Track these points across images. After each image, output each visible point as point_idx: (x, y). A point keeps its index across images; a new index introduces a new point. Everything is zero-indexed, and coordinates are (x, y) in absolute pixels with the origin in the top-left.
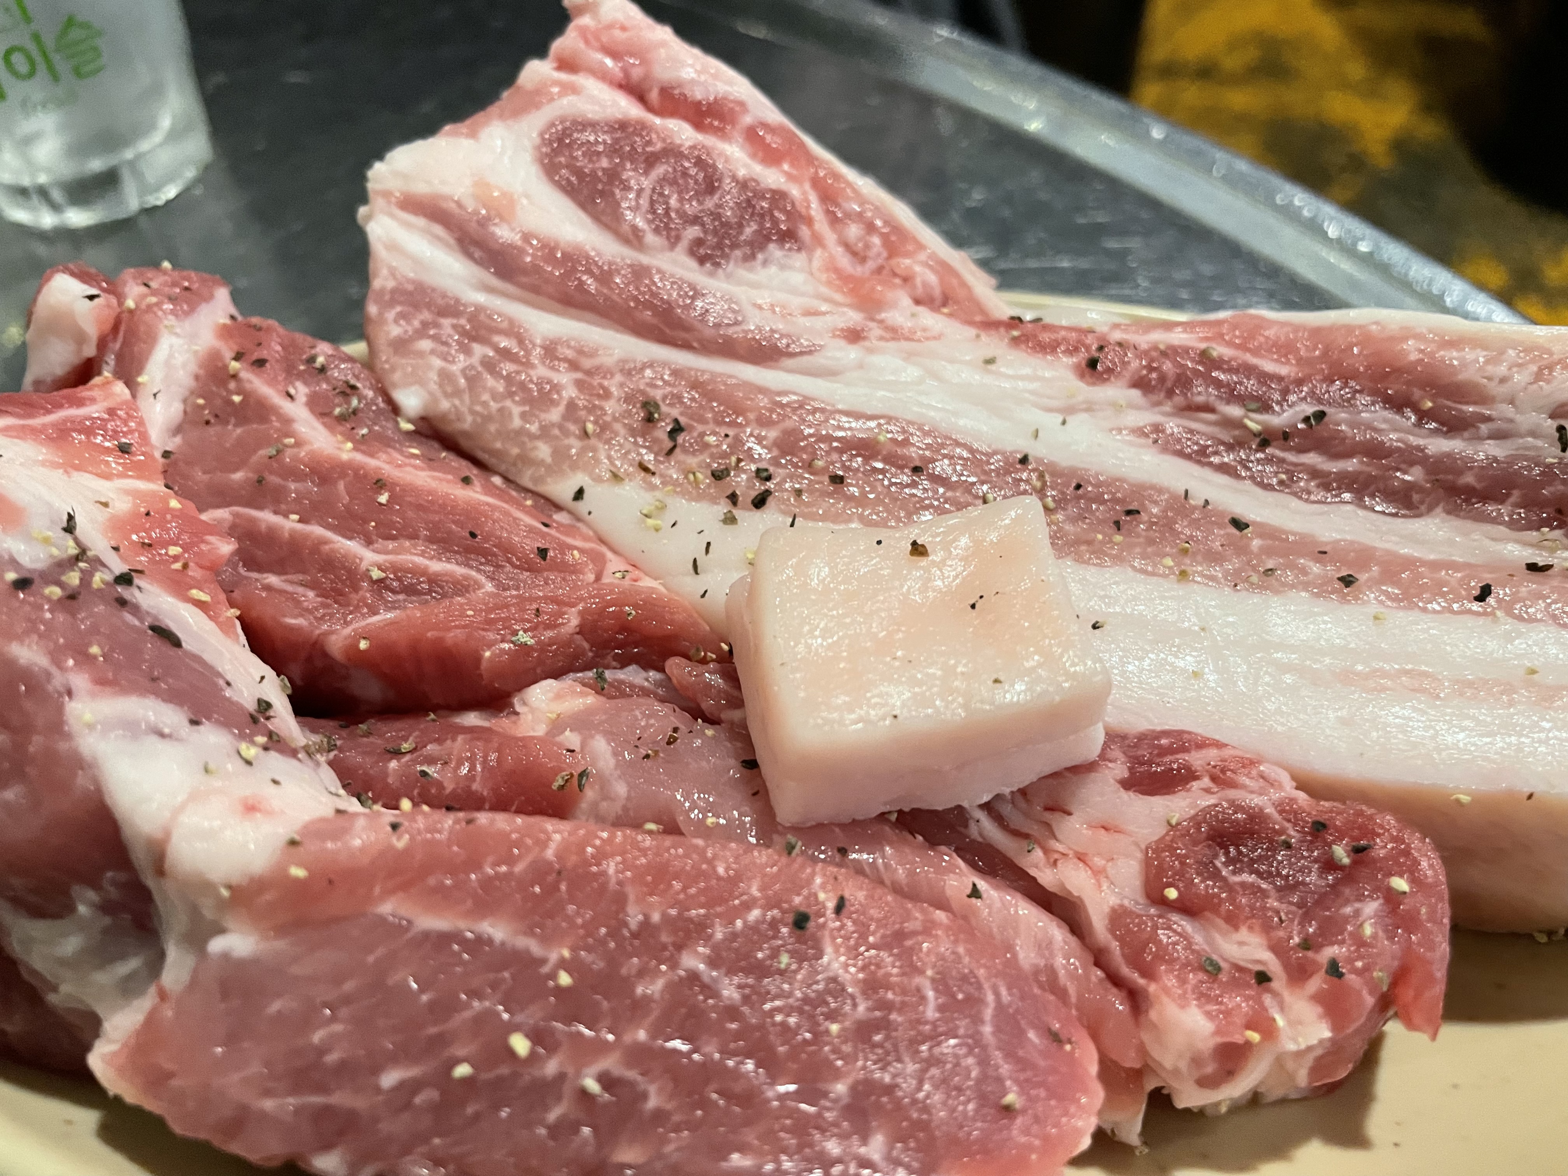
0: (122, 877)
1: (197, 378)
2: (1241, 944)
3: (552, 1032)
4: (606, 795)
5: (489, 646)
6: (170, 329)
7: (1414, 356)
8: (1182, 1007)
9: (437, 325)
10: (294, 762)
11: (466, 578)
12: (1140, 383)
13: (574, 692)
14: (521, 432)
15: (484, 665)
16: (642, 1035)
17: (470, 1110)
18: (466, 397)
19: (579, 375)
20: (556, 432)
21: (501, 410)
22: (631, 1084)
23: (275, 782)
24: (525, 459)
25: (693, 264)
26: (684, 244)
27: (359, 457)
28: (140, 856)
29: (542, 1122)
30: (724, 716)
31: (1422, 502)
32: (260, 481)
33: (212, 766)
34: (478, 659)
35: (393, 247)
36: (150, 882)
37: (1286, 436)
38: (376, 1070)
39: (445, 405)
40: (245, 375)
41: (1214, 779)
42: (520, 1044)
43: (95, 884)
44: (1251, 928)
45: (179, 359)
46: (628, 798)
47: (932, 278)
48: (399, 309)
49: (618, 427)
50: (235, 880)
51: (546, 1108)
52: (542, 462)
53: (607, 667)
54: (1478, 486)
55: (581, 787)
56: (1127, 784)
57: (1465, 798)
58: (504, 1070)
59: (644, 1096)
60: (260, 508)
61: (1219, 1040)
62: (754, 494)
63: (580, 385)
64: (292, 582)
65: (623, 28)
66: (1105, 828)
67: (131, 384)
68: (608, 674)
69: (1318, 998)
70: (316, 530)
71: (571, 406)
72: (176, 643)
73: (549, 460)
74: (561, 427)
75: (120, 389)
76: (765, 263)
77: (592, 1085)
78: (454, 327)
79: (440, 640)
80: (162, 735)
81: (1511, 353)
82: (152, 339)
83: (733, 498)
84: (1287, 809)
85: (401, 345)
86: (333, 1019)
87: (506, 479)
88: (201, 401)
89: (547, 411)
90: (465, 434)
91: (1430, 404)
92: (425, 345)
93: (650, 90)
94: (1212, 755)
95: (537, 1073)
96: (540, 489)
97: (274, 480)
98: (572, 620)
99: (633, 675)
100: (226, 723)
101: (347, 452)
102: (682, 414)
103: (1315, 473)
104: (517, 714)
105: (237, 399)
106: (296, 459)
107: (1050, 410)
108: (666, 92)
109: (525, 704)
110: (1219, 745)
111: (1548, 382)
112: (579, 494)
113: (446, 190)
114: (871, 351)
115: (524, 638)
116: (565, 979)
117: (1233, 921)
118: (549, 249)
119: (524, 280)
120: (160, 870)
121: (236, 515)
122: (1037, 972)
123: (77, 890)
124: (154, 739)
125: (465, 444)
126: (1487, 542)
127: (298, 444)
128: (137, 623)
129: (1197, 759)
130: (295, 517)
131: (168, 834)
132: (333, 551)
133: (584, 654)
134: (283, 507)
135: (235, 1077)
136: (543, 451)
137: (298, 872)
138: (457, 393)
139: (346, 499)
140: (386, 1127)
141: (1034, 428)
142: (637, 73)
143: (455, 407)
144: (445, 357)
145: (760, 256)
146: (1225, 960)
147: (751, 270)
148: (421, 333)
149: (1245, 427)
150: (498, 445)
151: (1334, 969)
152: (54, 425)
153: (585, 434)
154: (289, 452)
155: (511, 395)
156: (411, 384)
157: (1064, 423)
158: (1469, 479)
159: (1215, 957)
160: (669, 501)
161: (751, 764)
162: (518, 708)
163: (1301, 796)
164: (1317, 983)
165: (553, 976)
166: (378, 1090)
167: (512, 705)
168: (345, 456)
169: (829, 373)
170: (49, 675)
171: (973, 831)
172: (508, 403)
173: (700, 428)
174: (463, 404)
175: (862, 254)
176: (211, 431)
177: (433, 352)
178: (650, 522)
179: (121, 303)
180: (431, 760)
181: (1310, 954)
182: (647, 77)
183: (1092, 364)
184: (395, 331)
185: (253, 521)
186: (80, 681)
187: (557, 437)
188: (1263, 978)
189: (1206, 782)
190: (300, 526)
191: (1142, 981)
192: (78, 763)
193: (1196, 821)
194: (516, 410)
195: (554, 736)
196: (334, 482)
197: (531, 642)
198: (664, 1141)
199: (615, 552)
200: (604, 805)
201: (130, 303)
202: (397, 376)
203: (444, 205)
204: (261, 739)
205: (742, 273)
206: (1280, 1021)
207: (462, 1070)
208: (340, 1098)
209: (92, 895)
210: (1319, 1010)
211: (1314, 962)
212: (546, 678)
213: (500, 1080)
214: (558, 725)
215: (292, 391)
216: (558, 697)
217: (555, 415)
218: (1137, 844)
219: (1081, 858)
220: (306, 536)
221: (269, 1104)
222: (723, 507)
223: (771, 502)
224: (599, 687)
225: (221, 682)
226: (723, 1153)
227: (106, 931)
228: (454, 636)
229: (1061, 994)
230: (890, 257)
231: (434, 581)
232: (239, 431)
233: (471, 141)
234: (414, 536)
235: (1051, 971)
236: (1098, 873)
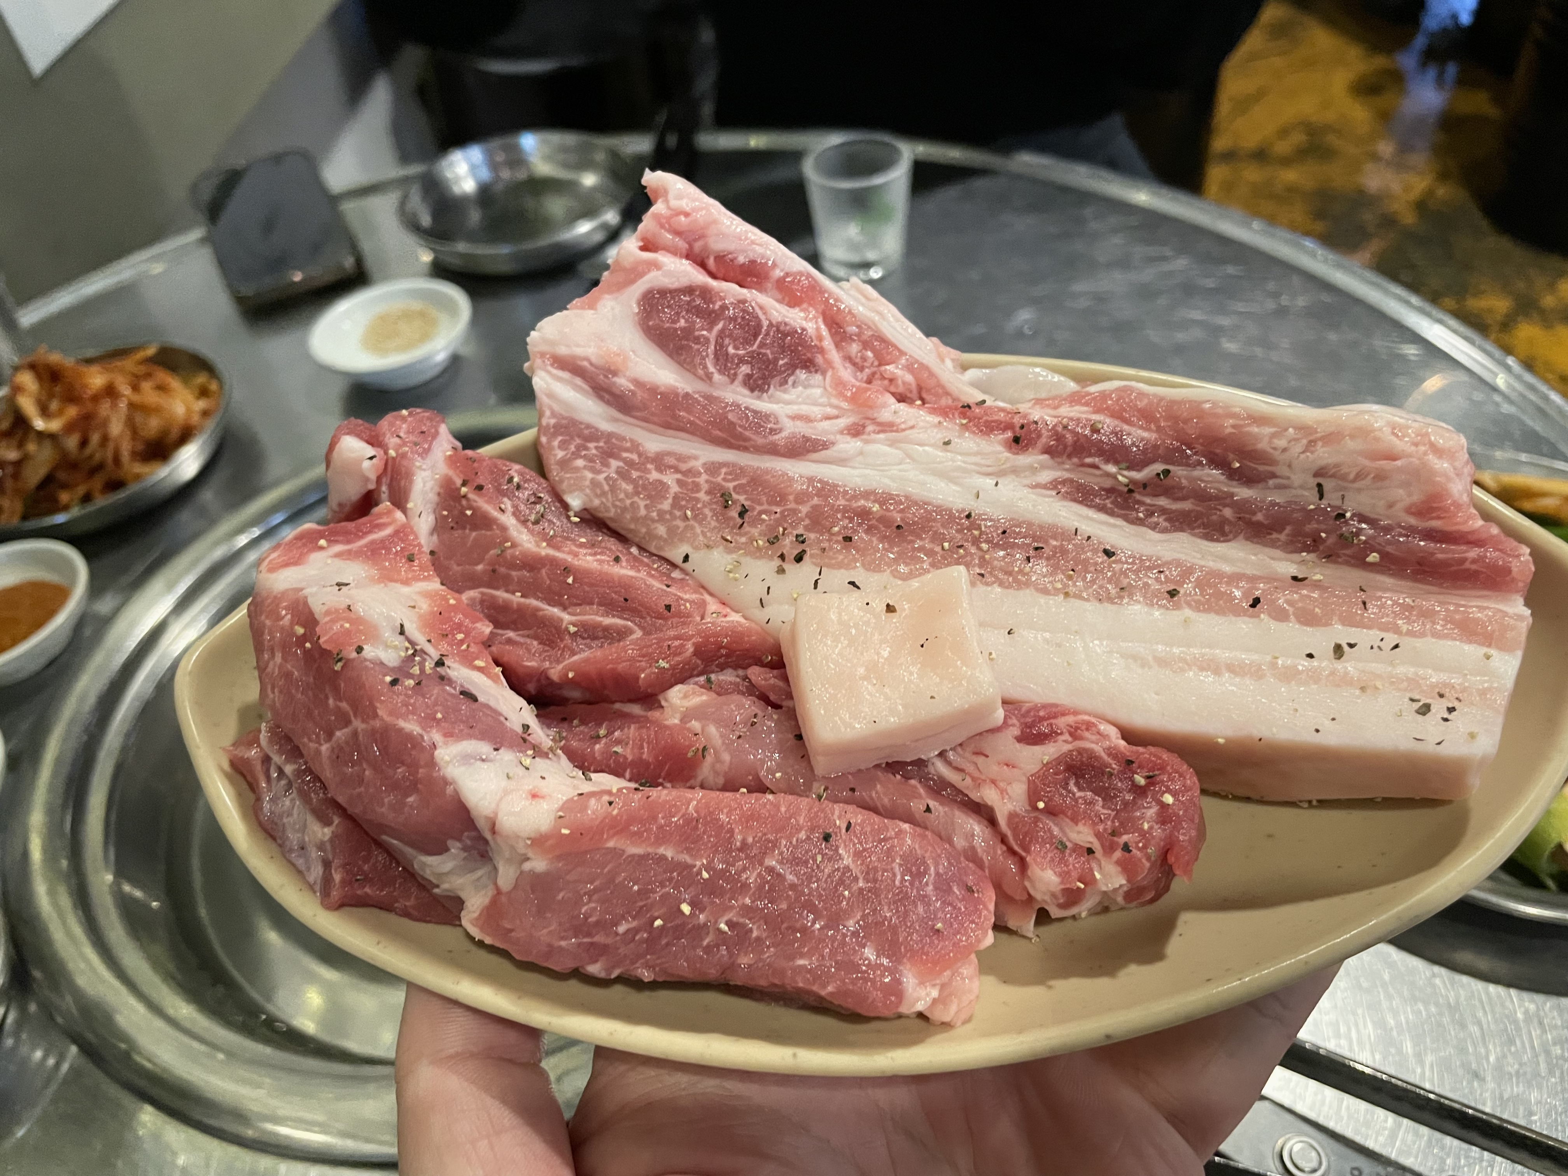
0: (473, 834)
1: (439, 494)
2: (1079, 832)
3: (701, 902)
4: (718, 759)
5: (643, 671)
6: (420, 468)
7: (1229, 430)
8: (1043, 870)
9: (586, 448)
10: (548, 761)
11: (625, 627)
12: (1048, 451)
13: (694, 693)
14: (646, 518)
15: (640, 682)
16: (748, 901)
17: (664, 942)
18: (610, 496)
19: (679, 476)
20: (668, 517)
21: (632, 504)
22: (744, 925)
23: (543, 778)
24: (651, 535)
25: (746, 392)
26: (740, 377)
27: (551, 552)
28: (482, 824)
29: (701, 946)
30: (784, 704)
31: (1231, 532)
32: (494, 571)
33: (511, 775)
34: (638, 678)
35: (551, 395)
36: (488, 836)
37: (1145, 486)
38: (616, 925)
39: (597, 502)
40: (471, 496)
41: (1071, 734)
42: (686, 909)
43: (459, 840)
44: (1085, 824)
45: (430, 484)
46: (731, 763)
47: (909, 378)
48: (560, 438)
49: (707, 511)
50: (532, 835)
51: (702, 940)
52: (661, 537)
53: (713, 672)
54: (1266, 522)
55: (704, 757)
56: (1019, 739)
57: (1221, 741)
58: (678, 921)
59: (751, 930)
60: (497, 588)
61: (1063, 887)
62: (796, 552)
63: (679, 482)
64: (523, 636)
65: (687, 215)
66: (1007, 765)
67: (404, 511)
68: (713, 677)
69: (1118, 863)
70: (533, 602)
71: (676, 498)
72: (475, 700)
73: (665, 536)
74: (671, 513)
75: (399, 515)
76: (794, 385)
77: (723, 927)
78: (596, 448)
79: (613, 669)
80: (483, 760)
81: (1291, 430)
82: (409, 476)
83: (782, 557)
84: (1113, 752)
85: (564, 464)
86: (590, 901)
87: (641, 548)
88: (445, 513)
89: (662, 503)
90: (611, 519)
91: (1238, 465)
92: (580, 463)
93: (708, 257)
94: (1070, 719)
95: (695, 922)
96: (662, 554)
97: (503, 570)
98: (690, 648)
99: (728, 677)
100: (511, 747)
101: (545, 550)
102: (746, 499)
103: (1163, 511)
104: (662, 707)
105: (469, 513)
106: (513, 556)
107: (988, 474)
108: (720, 258)
109: (666, 700)
110: (1076, 713)
111: (1312, 452)
112: (686, 558)
113: (579, 351)
114: (867, 442)
115: (663, 664)
116: (705, 875)
117: (1075, 820)
118: (653, 390)
119: (638, 414)
120: (493, 831)
121: (483, 594)
122: (965, 851)
123: (450, 843)
124: (479, 763)
125: (612, 525)
126: (1268, 560)
127: (514, 545)
128: (453, 691)
129: (1062, 722)
130: (519, 594)
131: (496, 814)
132: (545, 615)
133: (698, 666)
134: (511, 588)
135: (545, 931)
136: (661, 530)
137: (565, 831)
138: (604, 494)
139: (548, 582)
140: (622, 950)
141: (975, 491)
142: (698, 246)
143: (602, 503)
144: (593, 470)
145: (791, 380)
146: (1070, 841)
147: (785, 391)
148: (576, 455)
149: (1117, 479)
150: (632, 526)
151: (1126, 848)
152: (366, 546)
153: (686, 518)
154: (509, 551)
155: (637, 493)
156: (574, 491)
157: (997, 484)
158: (1259, 517)
159: (1065, 839)
160: (743, 560)
161: (799, 737)
162: (663, 703)
163: (1122, 743)
164: (1118, 854)
165: (699, 873)
166: (617, 934)
167: (659, 702)
168: (543, 553)
169: (841, 462)
170: (422, 736)
171: (931, 769)
172: (636, 499)
173: (759, 508)
174: (609, 501)
175: (860, 364)
176: (457, 533)
177: (585, 467)
178: (731, 575)
179: (386, 453)
180: (618, 742)
181: (1115, 839)
182: (705, 248)
183: (1016, 440)
184: (560, 454)
185: (493, 597)
186: (436, 736)
187: (668, 520)
188: (1090, 851)
189: (1067, 737)
190: (523, 600)
191: (1023, 854)
192: (446, 782)
193: (1058, 761)
194: (642, 504)
195: (686, 723)
196: (539, 570)
197: (667, 666)
198: (763, 953)
199: (711, 594)
200: (718, 766)
201: (392, 453)
202: (564, 486)
203: (580, 363)
204: (530, 752)
205: (779, 394)
206: (1098, 876)
207: (658, 923)
208: (599, 938)
209: (458, 845)
210: (1119, 869)
211: (1117, 843)
212: (676, 684)
213: (677, 926)
214: (686, 717)
215: (503, 506)
216: (686, 696)
217: (666, 505)
218: (1024, 774)
219: (993, 782)
220: (528, 607)
221: (563, 943)
222: (777, 562)
223: (806, 558)
224: (708, 686)
225: (502, 719)
226: (792, 958)
227: (465, 859)
228: (621, 667)
229: (979, 864)
230: (880, 365)
231: (606, 629)
232: (474, 534)
233: (592, 312)
234: (591, 603)
235: (973, 848)
236: (1003, 792)
